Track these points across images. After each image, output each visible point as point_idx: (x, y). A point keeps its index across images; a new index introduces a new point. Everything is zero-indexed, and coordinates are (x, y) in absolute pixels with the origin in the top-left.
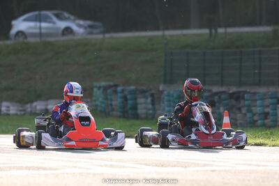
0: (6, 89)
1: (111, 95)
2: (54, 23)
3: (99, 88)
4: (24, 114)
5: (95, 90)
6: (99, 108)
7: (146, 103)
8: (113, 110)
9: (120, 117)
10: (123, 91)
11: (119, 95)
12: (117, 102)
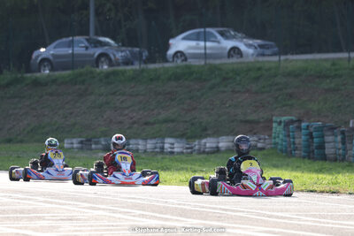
0: (166, 121)
1: (293, 132)
2: (219, 42)
3: (280, 123)
4: (191, 153)
5: (274, 125)
6: (279, 147)
7: (334, 142)
8: (295, 149)
9: (304, 157)
10: (308, 126)
11: (303, 131)
12: (301, 139)
